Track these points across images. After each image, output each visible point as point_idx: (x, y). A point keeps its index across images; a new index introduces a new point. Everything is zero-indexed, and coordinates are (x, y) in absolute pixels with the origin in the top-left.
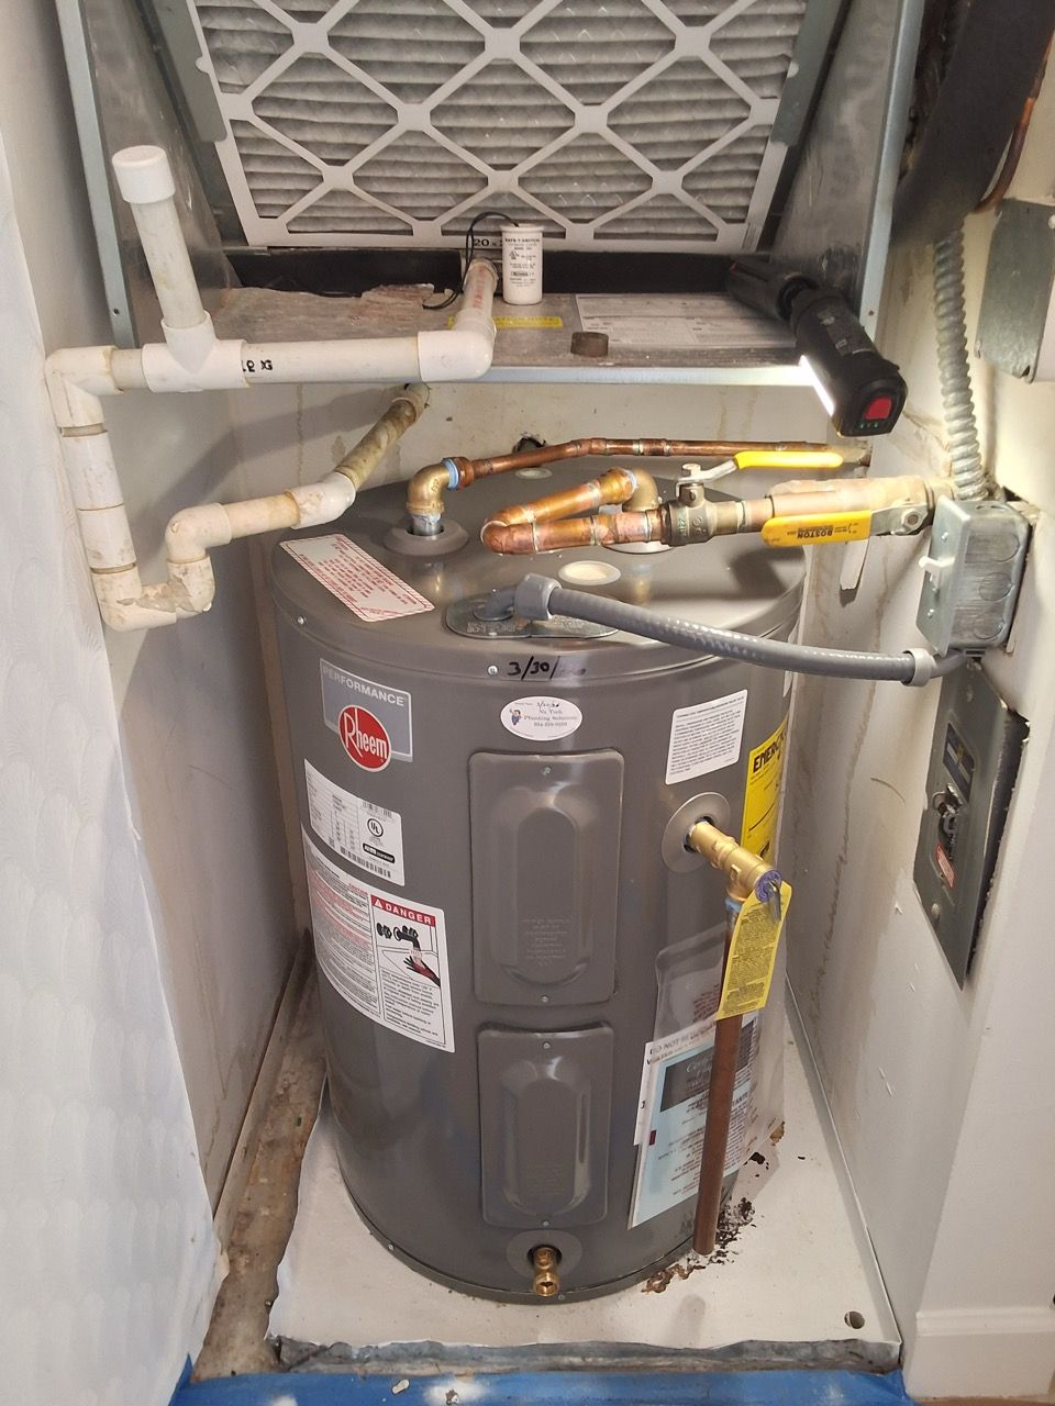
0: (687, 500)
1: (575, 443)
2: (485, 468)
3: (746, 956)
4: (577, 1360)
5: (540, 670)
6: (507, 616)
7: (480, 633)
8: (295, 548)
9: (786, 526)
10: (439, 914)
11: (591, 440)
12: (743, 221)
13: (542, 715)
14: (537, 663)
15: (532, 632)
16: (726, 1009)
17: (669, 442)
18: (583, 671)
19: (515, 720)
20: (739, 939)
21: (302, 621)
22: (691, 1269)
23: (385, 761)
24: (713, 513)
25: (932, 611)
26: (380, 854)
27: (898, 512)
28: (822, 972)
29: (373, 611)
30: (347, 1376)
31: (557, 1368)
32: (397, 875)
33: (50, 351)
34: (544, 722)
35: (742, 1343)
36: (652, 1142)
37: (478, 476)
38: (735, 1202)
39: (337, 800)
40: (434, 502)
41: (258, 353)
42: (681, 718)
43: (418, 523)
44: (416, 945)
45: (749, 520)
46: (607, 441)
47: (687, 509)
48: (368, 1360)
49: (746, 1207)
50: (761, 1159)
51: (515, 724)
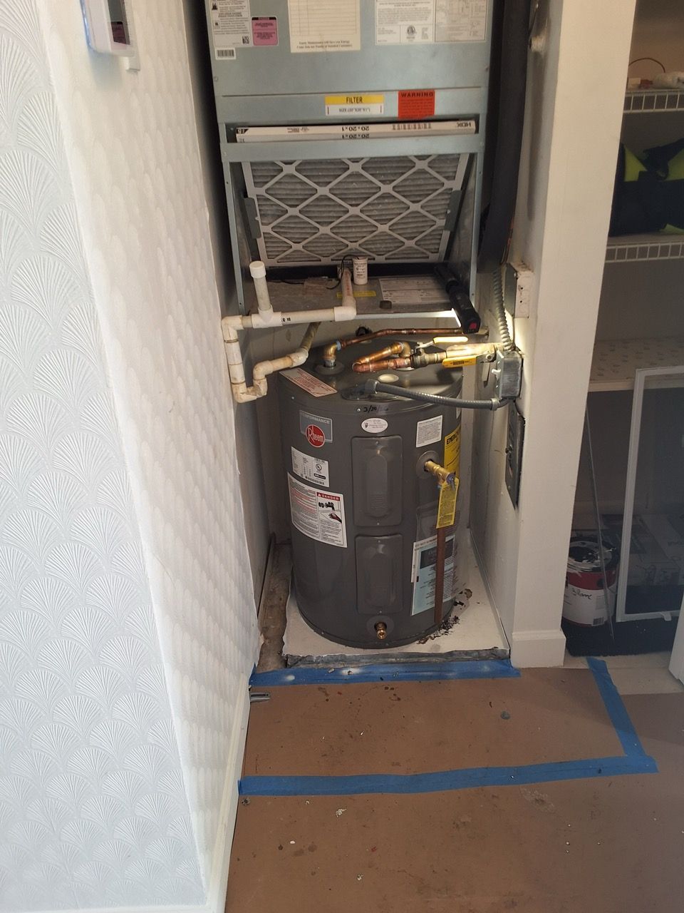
0: (419, 354)
1: (380, 331)
2: (349, 343)
3: (445, 504)
4: (394, 660)
5: (374, 409)
6: (362, 393)
7: (354, 399)
8: (285, 374)
9: (450, 361)
10: (341, 496)
11: (387, 330)
12: (437, 252)
13: (375, 424)
14: (372, 407)
15: (371, 398)
16: (440, 525)
18: (387, 410)
19: (366, 426)
20: (442, 498)
21: (293, 398)
22: (435, 637)
23: (323, 443)
24: (427, 357)
25: (497, 386)
26: (320, 476)
27: (485, 356)
29: (317, 393)
30: (311, 669)
31: (387, 663)
32: (327, 484)
33: (223, 318)
34: (375, 427)
35: (452, 652)
36: (417, 581)
37: (347, 345)
38: (452, 617)
39: (304, 459)
40: (333, 356)
41: (286, 316)
42: (420, 424)
43: (327, 362)
44: (333, 508)
45: (439, 359)
46: (392, 330)
48: (319, 663)
49: (456, 618)
50: (462, 604)
51: (366, 428)
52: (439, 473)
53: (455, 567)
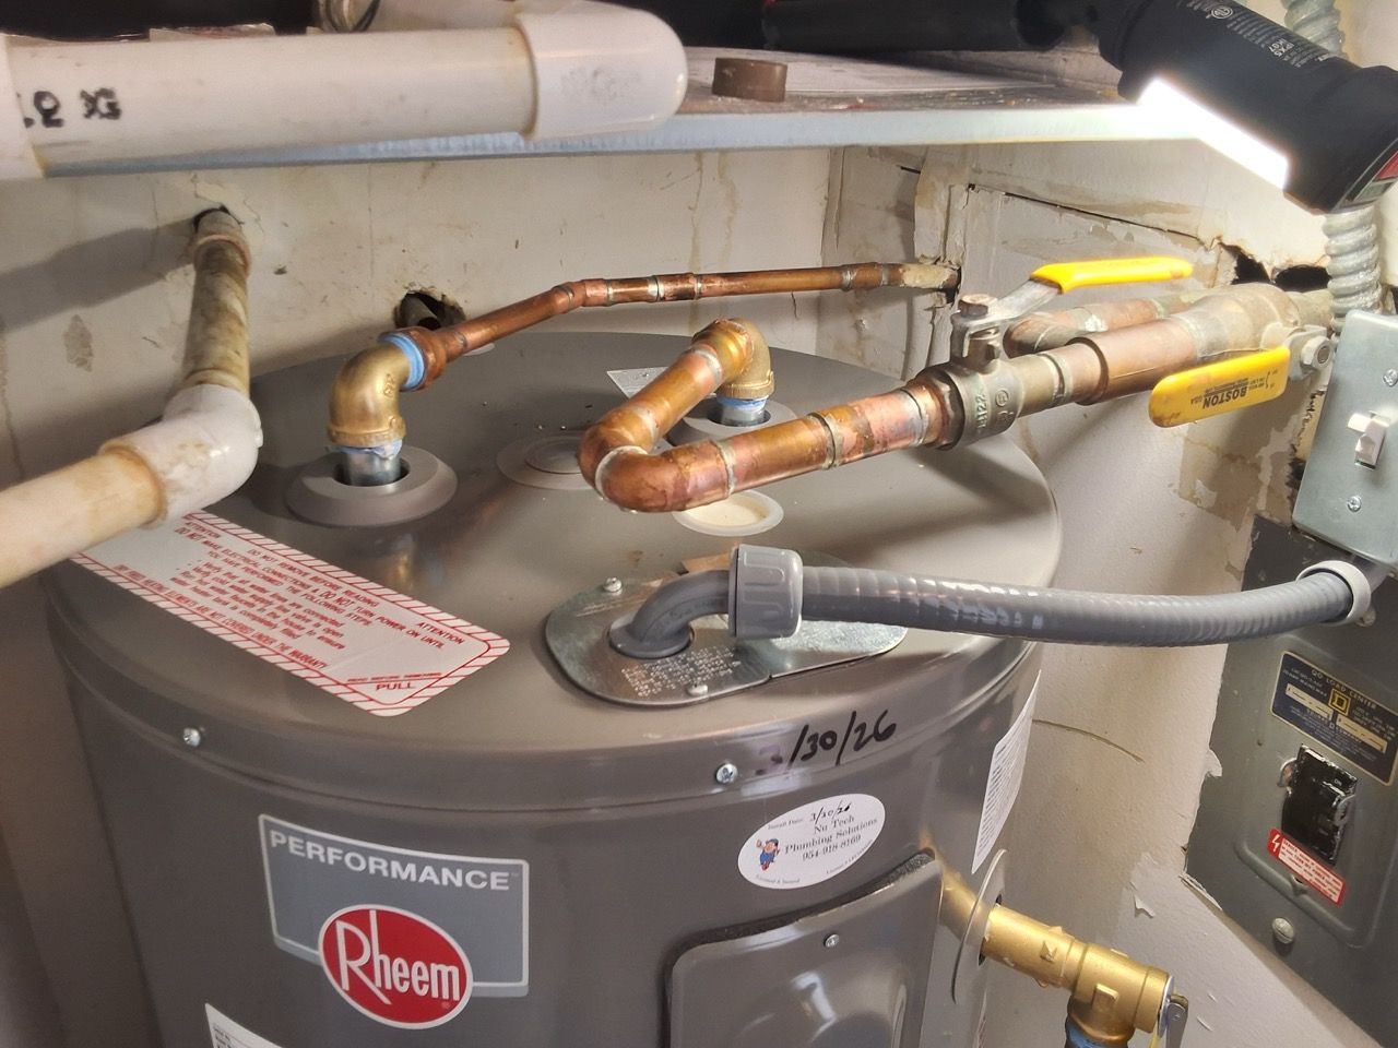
2: (456, 343)
5: (819, 747)
6: (687, 640)
7: (666, 693)
13: (818, 835)
14: (815, 737)
17: (700, 277)
19: (767, 860)
21: (194, 737)
23: (454, 1004)
24: (1018, 380)
29: (381, 683)
34: (820, 848)
40: (388, 417)
41: (67, 72)
42: (1000, 754)
43: (357, 459)
45: (1071, 386)
46: (608, 282)
47: (981, 378)
51: (766, 867)
52: (1101, 987)
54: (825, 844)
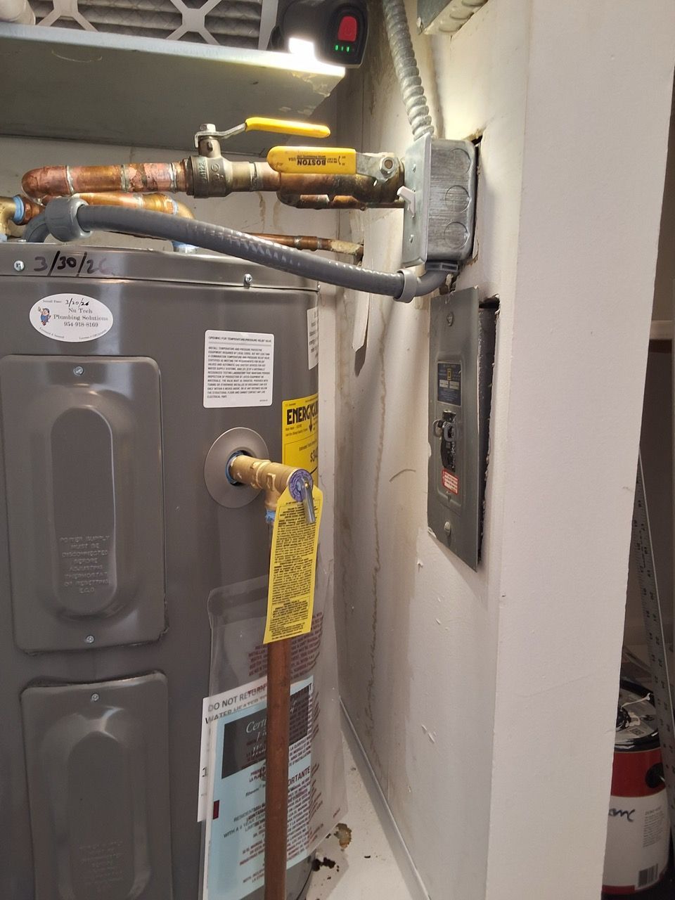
0: (204, 149)
3: (286, 566)
5: (67, 265)
9: (286, 153)
13: (72, 314)
14: (64, 258)
16: (274, 632)
19: (45, 320)
20: (279, 545)
24: (229, 168)
25: (412, 236)
27: (376, 160)
28: (371, 684)
34: (74, 321)
36: (216, 815)
42: (214, 341)
47: (206, 159)
50: (330, 863)
51: (45, 325)
52: (269, 474)
53: (315, 768)
54: (76, 321)
